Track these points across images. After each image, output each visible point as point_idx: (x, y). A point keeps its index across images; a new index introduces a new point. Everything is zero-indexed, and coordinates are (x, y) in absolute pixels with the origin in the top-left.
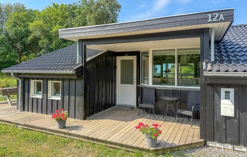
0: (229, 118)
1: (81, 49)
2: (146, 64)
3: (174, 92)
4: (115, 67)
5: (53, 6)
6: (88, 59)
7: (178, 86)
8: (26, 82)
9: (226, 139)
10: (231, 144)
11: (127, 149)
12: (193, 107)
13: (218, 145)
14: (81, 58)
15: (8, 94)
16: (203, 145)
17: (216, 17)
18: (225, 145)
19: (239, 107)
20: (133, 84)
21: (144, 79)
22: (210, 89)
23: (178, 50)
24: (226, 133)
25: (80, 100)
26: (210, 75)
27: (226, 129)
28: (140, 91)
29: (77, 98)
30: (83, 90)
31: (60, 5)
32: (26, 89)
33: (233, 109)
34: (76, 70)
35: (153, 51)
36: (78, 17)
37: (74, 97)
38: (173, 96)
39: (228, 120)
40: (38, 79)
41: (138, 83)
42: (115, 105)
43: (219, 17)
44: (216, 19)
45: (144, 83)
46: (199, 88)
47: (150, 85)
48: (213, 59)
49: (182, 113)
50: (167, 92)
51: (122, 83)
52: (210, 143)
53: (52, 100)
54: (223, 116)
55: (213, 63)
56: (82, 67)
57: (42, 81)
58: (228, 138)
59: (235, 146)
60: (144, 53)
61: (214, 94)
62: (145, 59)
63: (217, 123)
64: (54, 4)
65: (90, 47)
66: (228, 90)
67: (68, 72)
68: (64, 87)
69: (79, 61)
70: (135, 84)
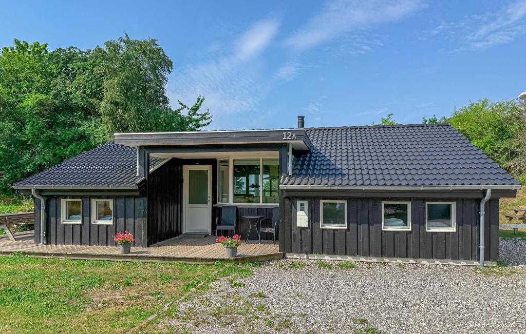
0: (304, 228)
1: (143, 158)
2: (225, 175)
3: (259, 210)
4: (182, 181)
5: (14, 46)
6: (151, 170)
7: (263, 203)
8: (53, 203)
9: (301, 249)
10: (306, 253)
11: (207, 263)
12: (275, 223)
13: (295, 256)
14: (143, 169)
15: (8, 223)
16: (282, 257)
17: (290, 135)
18: (302, 255)
19: (312, 218)
20: (207, 204)
21: (223, 197)
22: (288, 202)
23: (263, 160)
24: (301, 243)
25: (142, 222)
26: (285, 188)
27: (301, 240)
28: (217, 212)
29: (136, 221)
30: (146, 210)
31: (31, 43)
32: (51, 213)
33: (307, 220)
34: (140, 184)
35: (234, 161)
36: (81, 78)
37: (132, 220)
38: (257, 215)
39: (303, 231)
40: (73, 197)
41: (214, 201)
42: (181, 233)
43: (292, 136)
44: (290, 137)
45: (222, 202)
46: (278, 204)
47: (231, 202)
48: (290, 173)
49: (265, 231)
50: (250, 211)
51: (190, 203)
52: (288, 256)
53: (99, 226)
54: (299, 227)
55: (290, 177)
56: (144, 181)
57: (80, 200)
58: (303, 248)
59: (309, 255)
60: (222, 162)
61: (291, 207)
62: (223, 170)
63: (294, 234)
64: (18, 43)
65: (153, 155)
66: (302, 202)
67: (128, 187)
68: (118, 208)
69: (139, 174)
70: (210, 203)
